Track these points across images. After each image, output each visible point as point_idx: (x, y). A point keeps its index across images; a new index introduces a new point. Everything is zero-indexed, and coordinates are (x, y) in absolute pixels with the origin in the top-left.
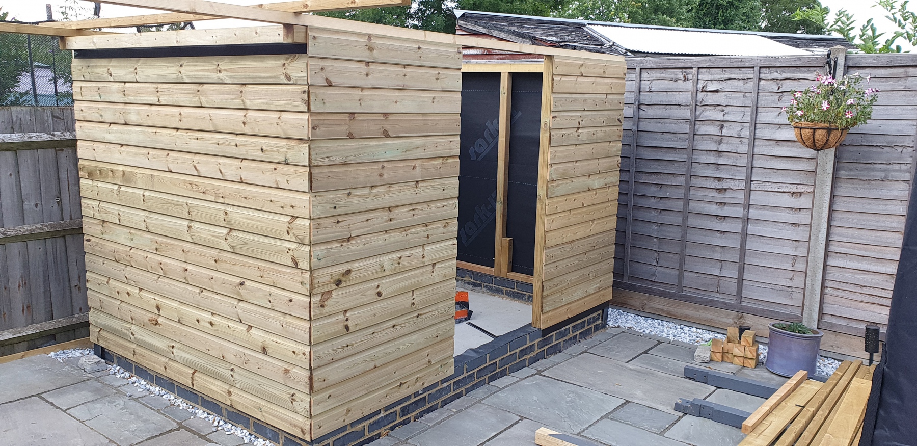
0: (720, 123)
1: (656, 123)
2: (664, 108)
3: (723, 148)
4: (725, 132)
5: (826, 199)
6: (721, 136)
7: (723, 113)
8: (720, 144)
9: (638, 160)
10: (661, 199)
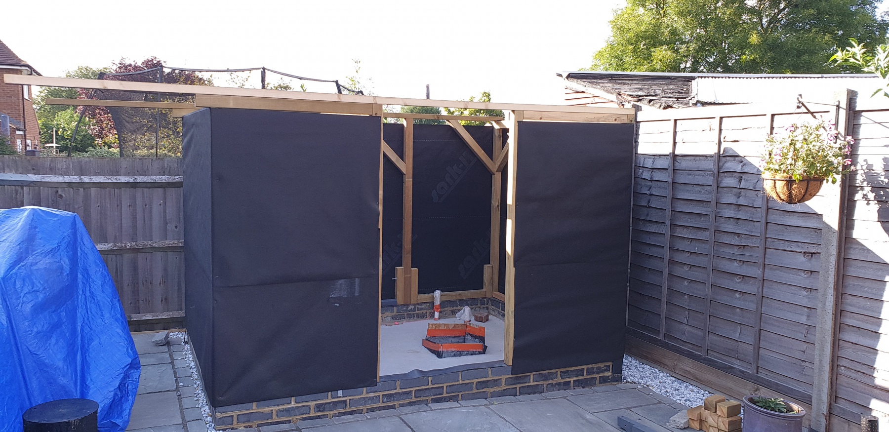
0: (739, 175)
1: (688, 174)
2: (694, 160)
3: (742, 201)
4: (743, 184)
5: (832, 261)
6: (740, 188)
7: (742, 164)
8: (739, 197)
9: (673, 213)
10: (691, 254)
